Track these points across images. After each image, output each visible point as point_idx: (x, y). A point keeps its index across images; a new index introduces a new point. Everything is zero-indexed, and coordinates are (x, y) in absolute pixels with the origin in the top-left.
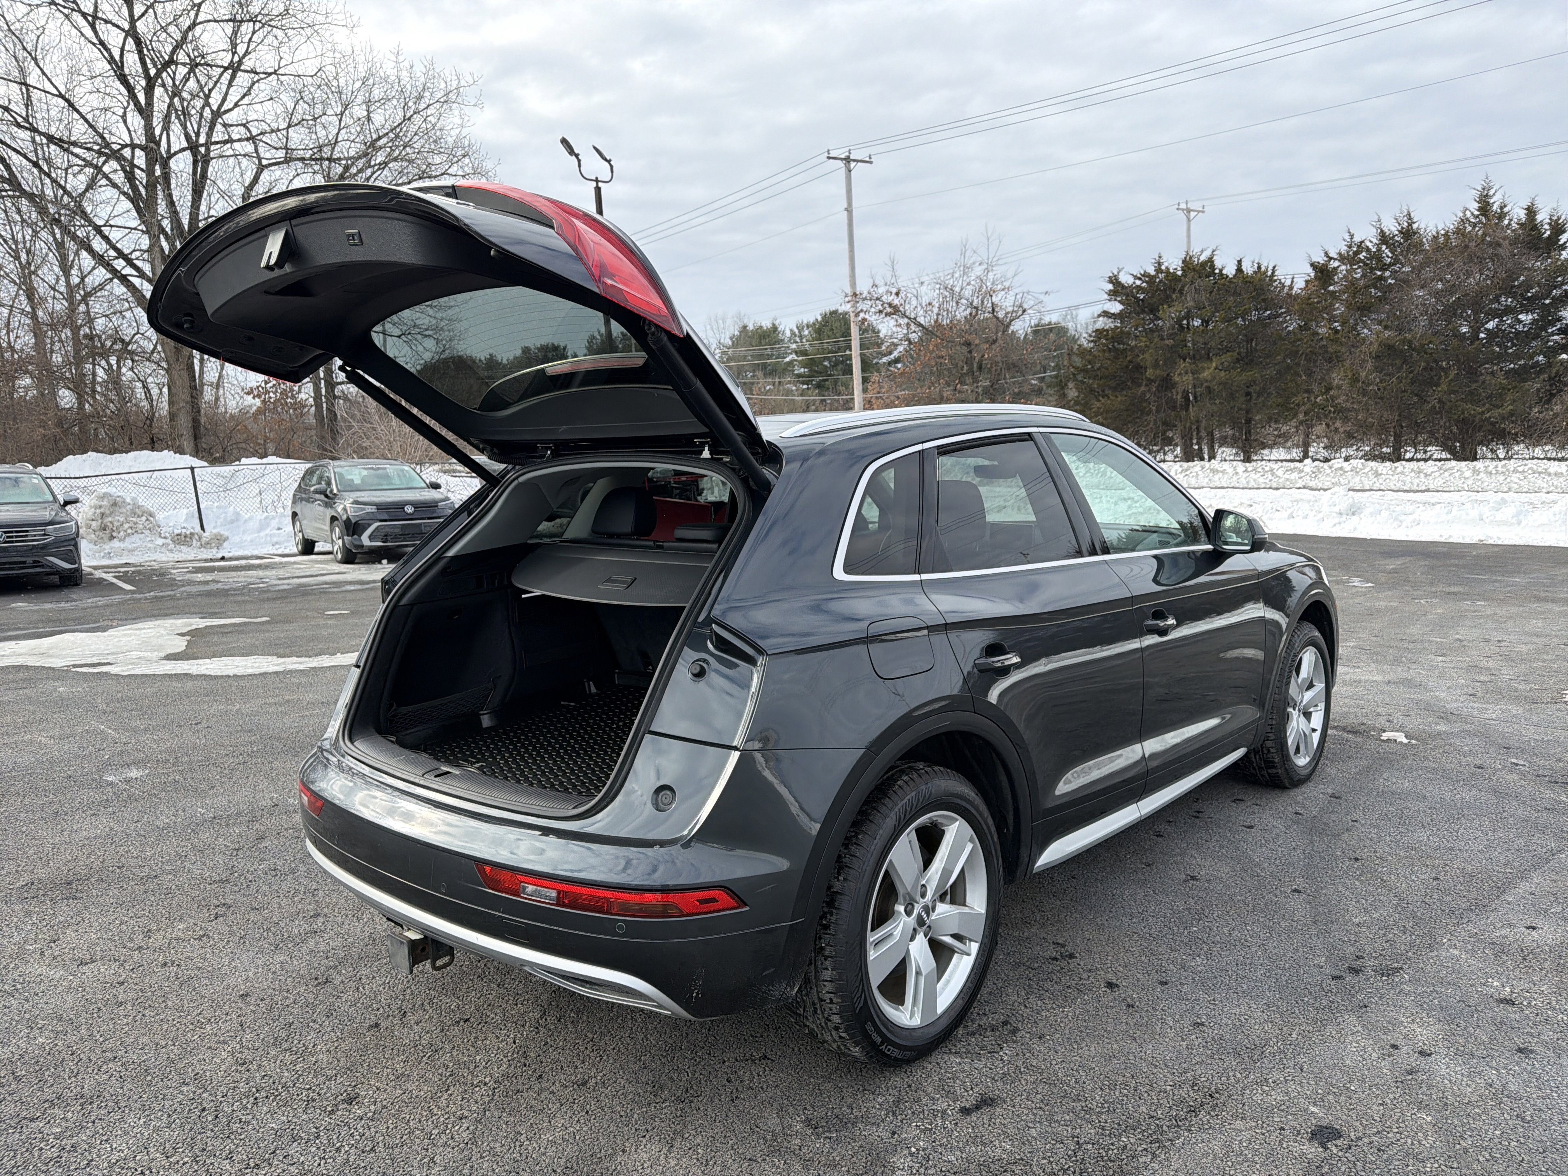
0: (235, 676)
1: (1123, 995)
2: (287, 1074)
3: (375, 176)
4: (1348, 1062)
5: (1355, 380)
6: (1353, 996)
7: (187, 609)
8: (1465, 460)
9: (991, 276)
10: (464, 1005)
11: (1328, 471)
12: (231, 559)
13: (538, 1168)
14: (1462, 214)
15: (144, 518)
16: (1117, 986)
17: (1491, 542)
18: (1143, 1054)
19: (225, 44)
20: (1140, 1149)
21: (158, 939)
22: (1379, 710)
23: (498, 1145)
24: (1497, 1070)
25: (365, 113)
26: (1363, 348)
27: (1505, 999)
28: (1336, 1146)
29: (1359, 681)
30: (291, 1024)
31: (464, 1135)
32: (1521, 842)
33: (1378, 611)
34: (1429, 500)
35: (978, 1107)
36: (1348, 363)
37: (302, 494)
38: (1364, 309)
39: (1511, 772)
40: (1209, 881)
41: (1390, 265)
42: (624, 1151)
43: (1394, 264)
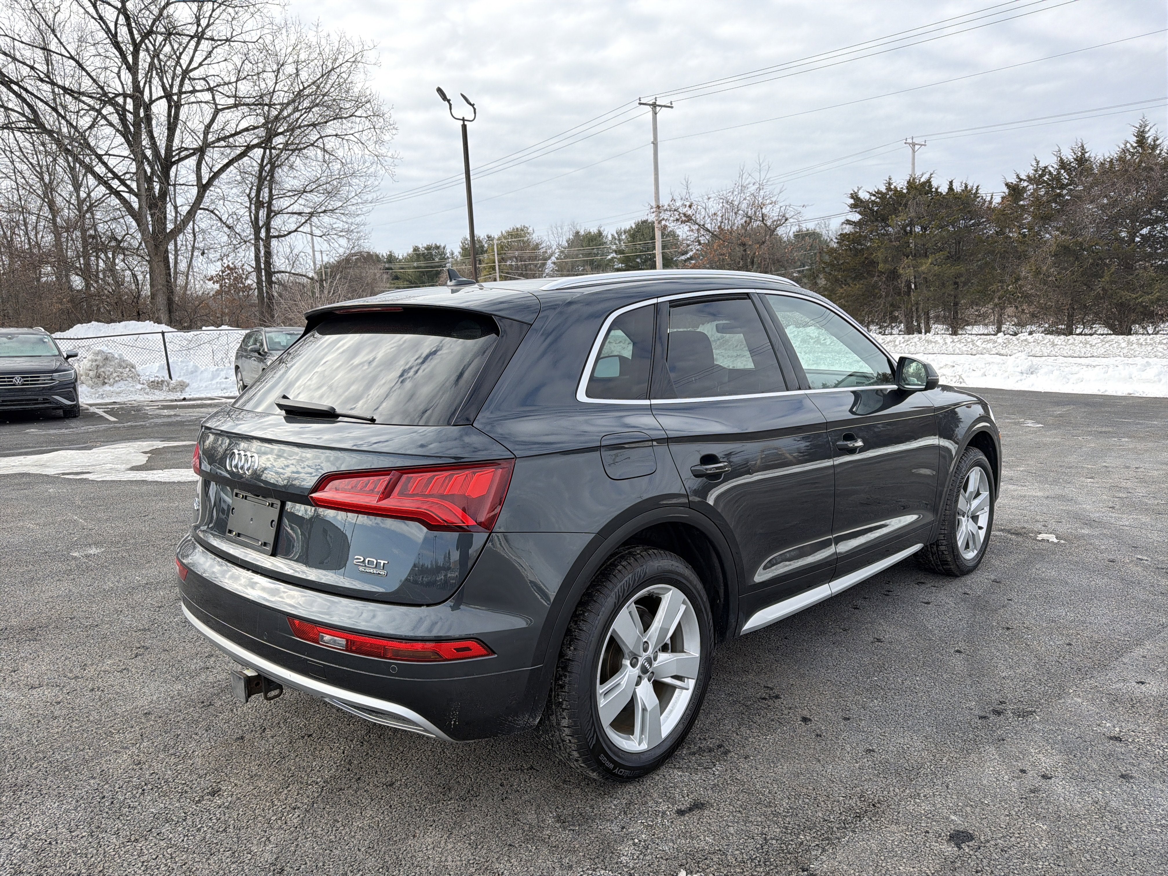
0: (179, 482)
1: (814, 727)
2: (169, 772)
3: (302, 118)
4: (985, 782)
5: (1038, 272)
6: (994, 732)
7: (152, 435)
8: (1122, 334)
9: (762, 193)
10: (309, 724)
11: (1016, 342)
12: (190, 400)
13: (347, 847)
14: (1123, 146)
15: (128, 369)
16: (810, 720)
17: (1137, 395)
18: (824, 772)
19: (192, 19)
20: (813, 844)
21: (90, 671)
22: (1038, 518)
23: (319, 829)
24: (1103, 791)
25: (295, 71)
26: (1045, 249)
27: (1115, 737)
28: (968, 846)
29: (1025, 497)
30: (178, 735)
31: (295, 821)
32: (1139, 618)
33: (1045, 445)
34: (1091, 363)
35: (690, 810)
36: (1032, 261)
37: (243, 353)
38: (1046, 218)
39: (1137, 565)
40: (891, 643)
41: (1068, 185)
42: (414, 836)
43: (1071, 185)
